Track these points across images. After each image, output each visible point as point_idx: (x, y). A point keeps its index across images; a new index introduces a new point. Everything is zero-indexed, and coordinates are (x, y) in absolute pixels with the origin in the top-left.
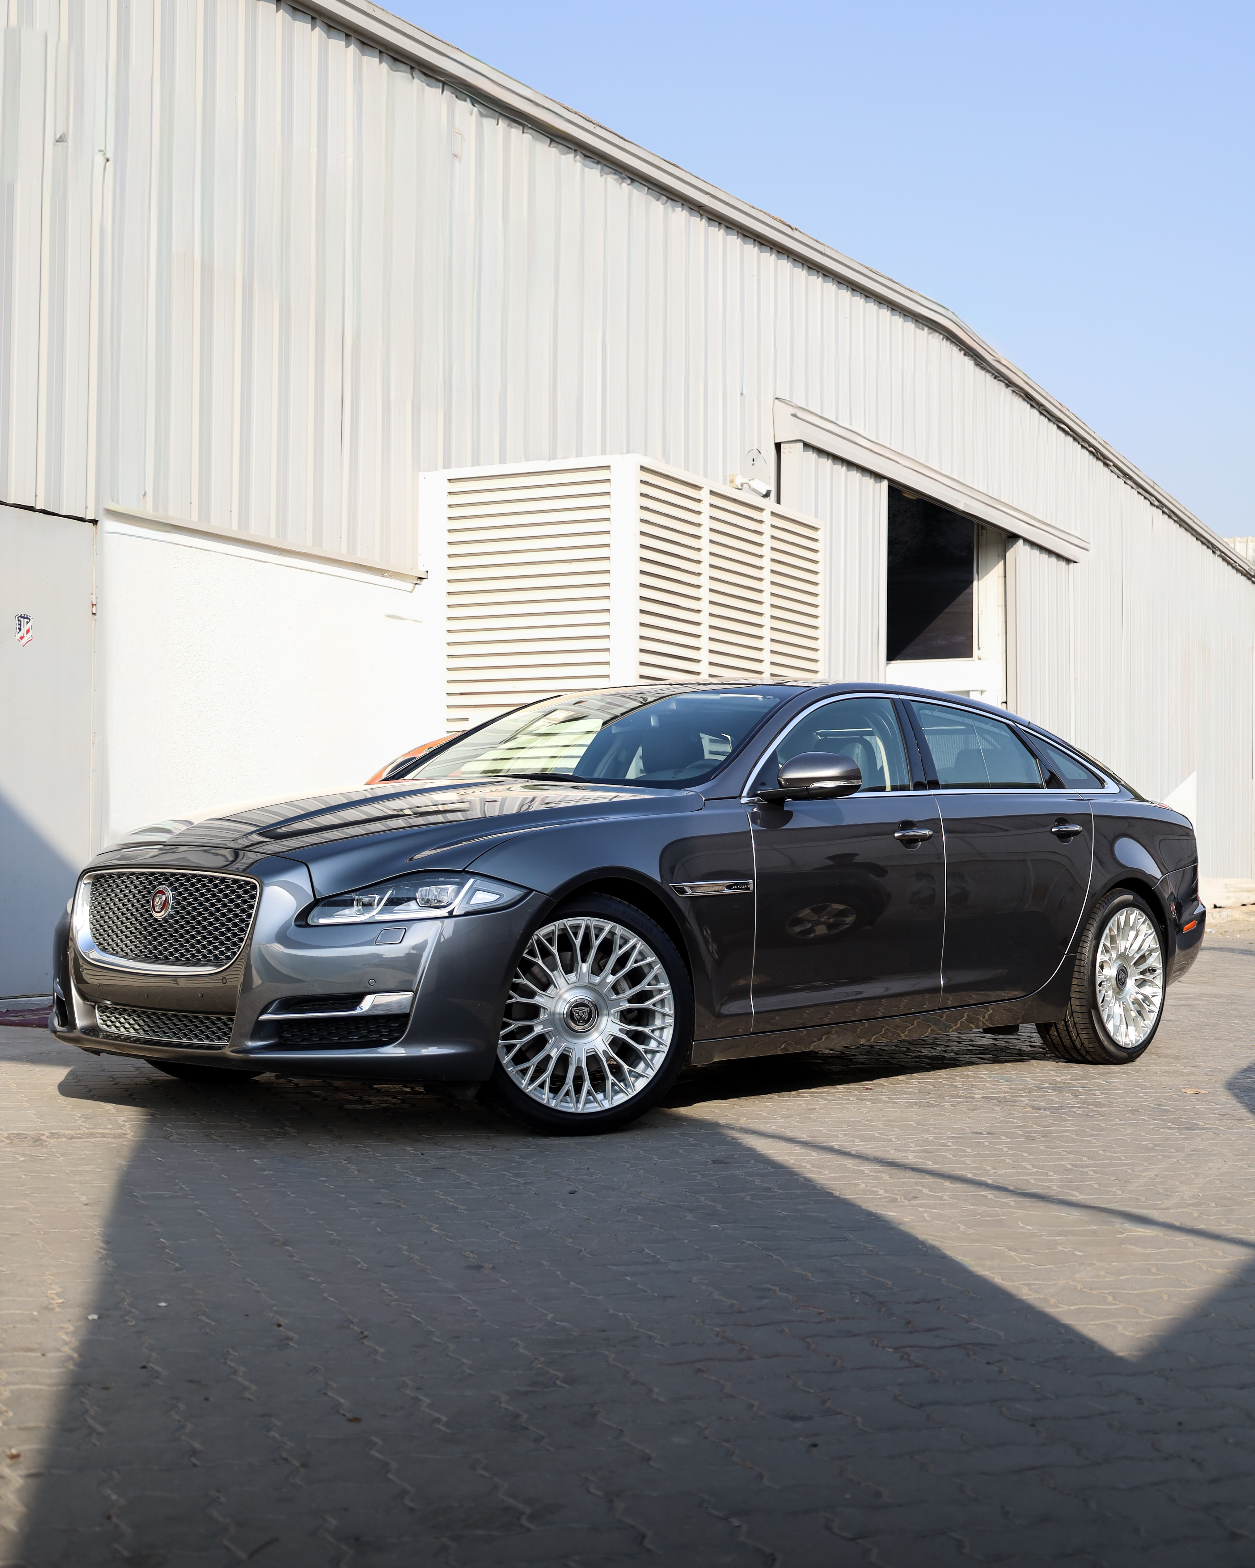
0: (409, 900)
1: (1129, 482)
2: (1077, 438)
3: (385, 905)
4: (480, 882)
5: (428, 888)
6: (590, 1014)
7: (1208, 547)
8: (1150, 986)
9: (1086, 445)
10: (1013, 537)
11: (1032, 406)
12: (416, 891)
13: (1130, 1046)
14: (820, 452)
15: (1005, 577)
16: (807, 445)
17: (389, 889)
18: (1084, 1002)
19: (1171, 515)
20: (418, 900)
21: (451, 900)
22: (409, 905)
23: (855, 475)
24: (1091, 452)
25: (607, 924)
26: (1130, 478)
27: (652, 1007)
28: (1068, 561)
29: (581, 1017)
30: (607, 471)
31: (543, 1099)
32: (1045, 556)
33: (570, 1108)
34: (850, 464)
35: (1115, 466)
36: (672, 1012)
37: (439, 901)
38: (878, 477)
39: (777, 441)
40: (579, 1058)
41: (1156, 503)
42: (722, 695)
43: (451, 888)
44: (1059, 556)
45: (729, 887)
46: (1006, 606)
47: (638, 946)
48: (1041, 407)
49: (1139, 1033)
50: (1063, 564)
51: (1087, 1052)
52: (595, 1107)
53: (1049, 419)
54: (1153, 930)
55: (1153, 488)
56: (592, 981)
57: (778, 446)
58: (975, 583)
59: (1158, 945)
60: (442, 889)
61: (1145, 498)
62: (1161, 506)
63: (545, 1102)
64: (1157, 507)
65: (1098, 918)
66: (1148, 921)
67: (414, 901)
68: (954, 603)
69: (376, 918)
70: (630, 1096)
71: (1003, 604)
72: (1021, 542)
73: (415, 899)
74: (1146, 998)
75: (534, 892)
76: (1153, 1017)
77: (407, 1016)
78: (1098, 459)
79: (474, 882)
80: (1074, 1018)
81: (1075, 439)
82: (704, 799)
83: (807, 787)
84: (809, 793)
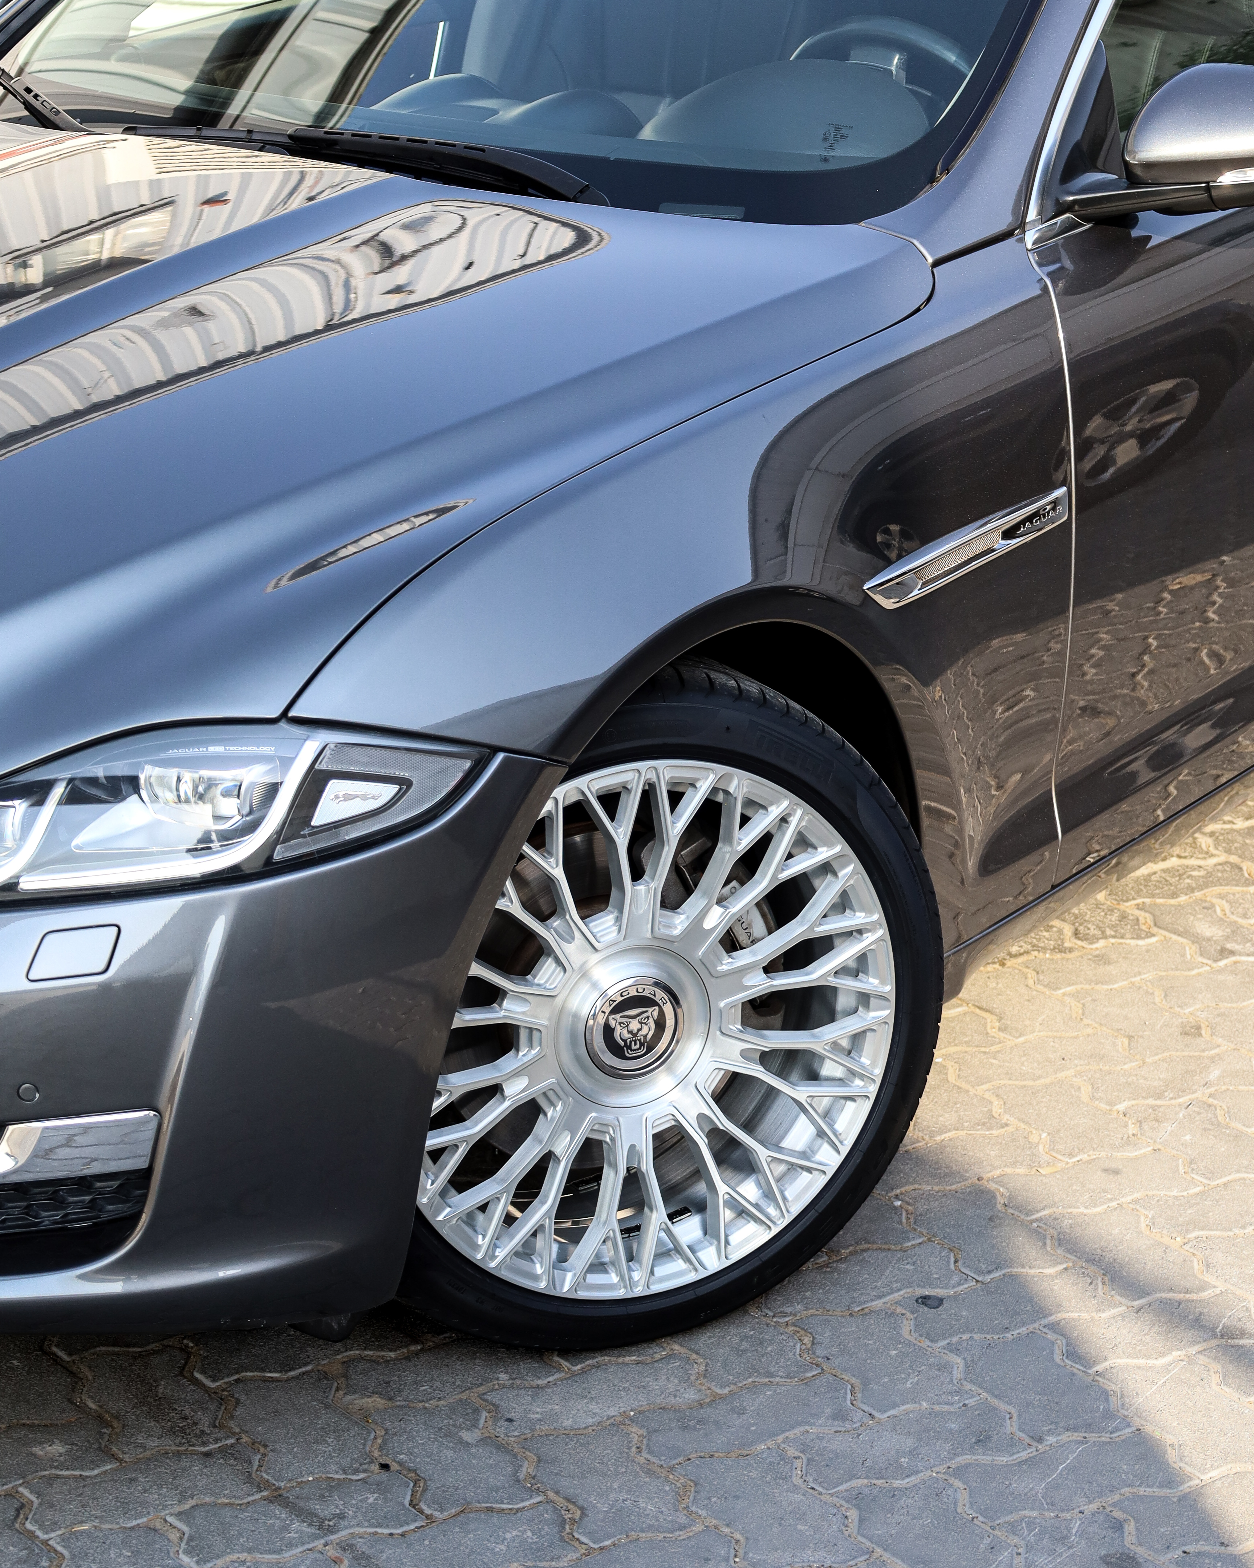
6: (660, 1025)
25: (704, 773)
27: (832, 981)
29: (635, 1035)
31: (536, 1278)
33: (611, 1287)
36: (889, 988)
40: (632, 1147)
45: (1008, 534)
47: (794, 821)
52: (681, 1274)
56: (663, 931)
63: (541, 1286)
70: (775, 1231)
75: (501, 756)
77: (145, 1174)
79: (319, 753)
83: (1208, 183)
84: (1210, 196)
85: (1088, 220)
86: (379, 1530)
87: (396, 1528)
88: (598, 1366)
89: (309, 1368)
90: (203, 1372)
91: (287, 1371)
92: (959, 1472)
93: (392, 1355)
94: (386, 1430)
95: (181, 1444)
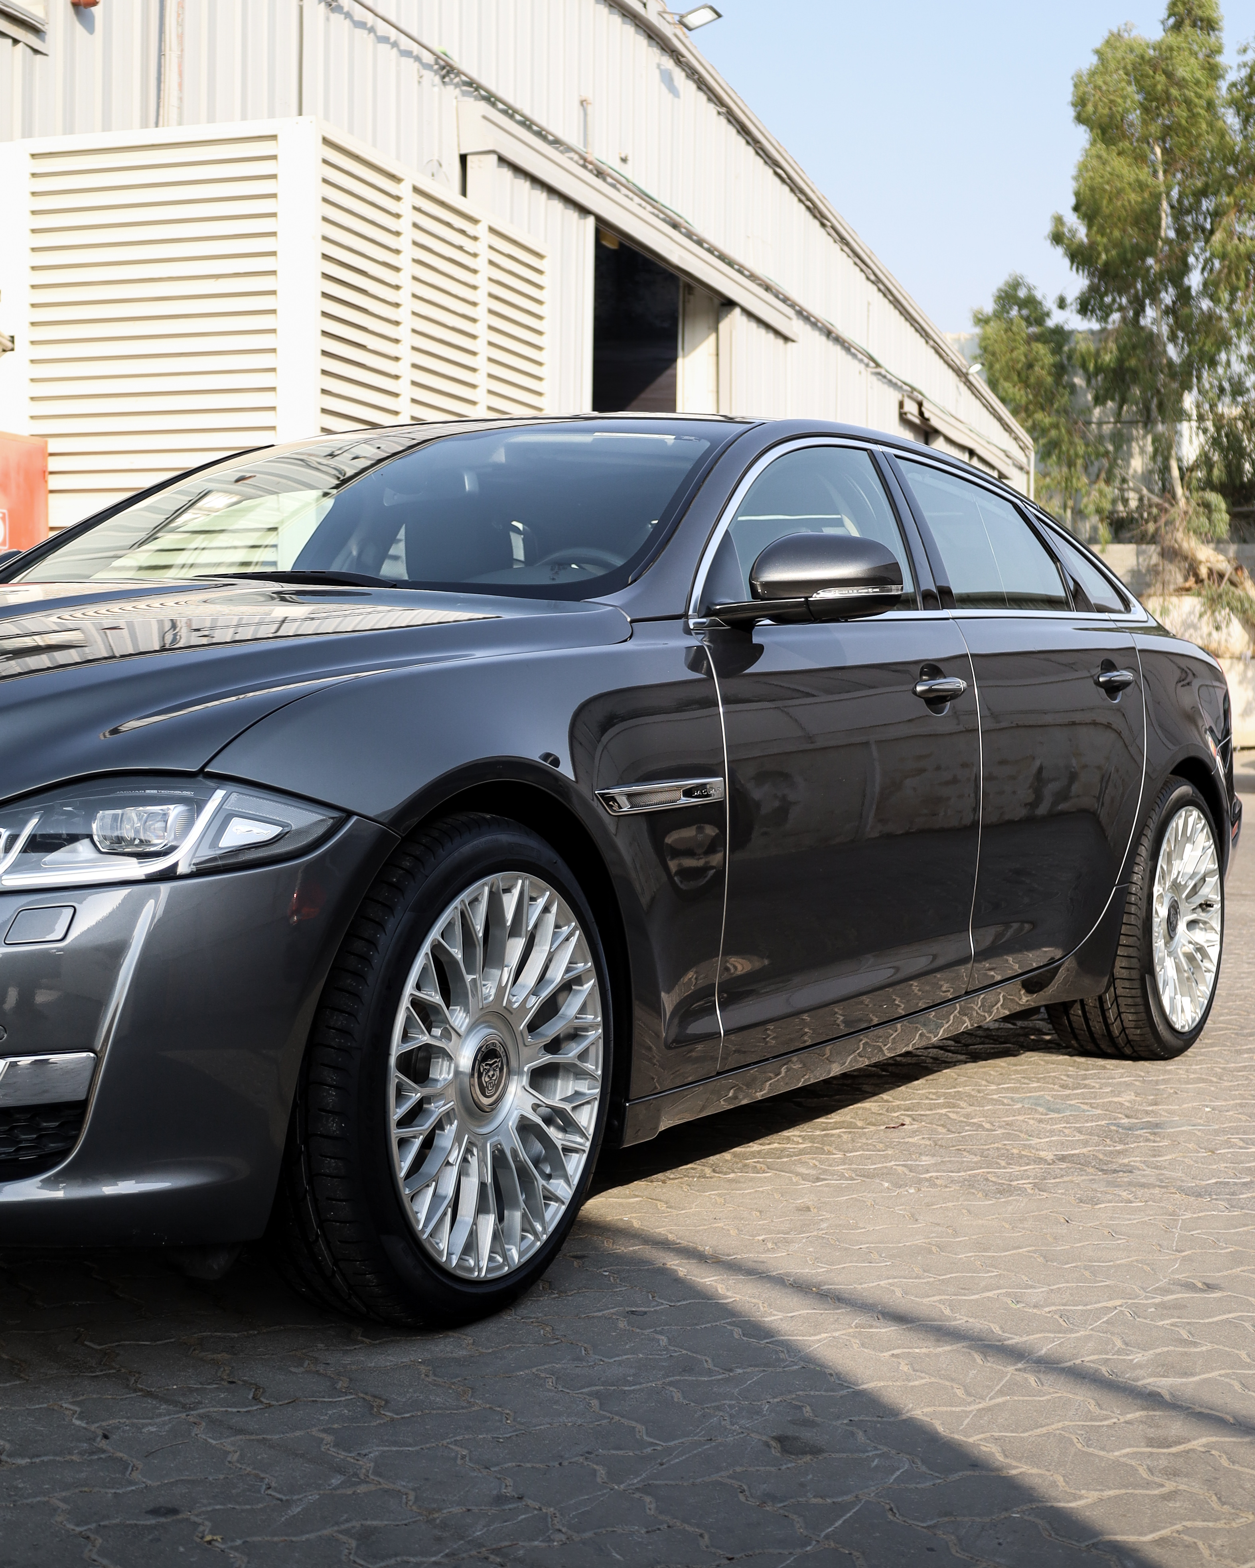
0: (73, 839)
1: (846, 249)
2: (795, 188)
3: (24, 850)
4: (237, 798)
5: (119, 812)
7: (921, 335)
8: (1201, 929)
9: (803, 198)
10: (729, 304)
11: (748, 143)
12: (91, 817)
13: (1186, 1029)
14: (517, 170)
15: (717, 355)
16: (502, 160)
17: (30, 815)
18: (1135, 963)
19: (887, 293)
20: (96, 838)
21: (175, 838)
22: (74, 851)
23: (557, 205)
24: (808, 208)
26: (847, 244)
28: (786, 339)
30: (272, 143)
32: (762, 331)
34: (551, 191)
35: (833, 228)
37: (147, 843)
38: (584, 211)
39: (463, 152)
41: (872, 277)
42: (596, 434)
43: (175, 811)
44: (777, 333)
45: (688, 793)
46: (718, 392)
48: (758, 145)
49: (1195, 1008)
50: (780, 342)
51: (1129, 1042)
53: (766, 162)
54: (1212, 841)
55: (870, 257)
57: (463, 158)
58: (680, 361)
59: (1217, 866)
60: (151, 815)
61: (862, 270)
62: (877, 281)
64: (873, 282)
65: (1153, 824)
66: (1207, 829)
67: (87, 841)
68: (653, 386)
69: (4, 882)
71: (715, 389)
72: (737, 311)
73: (90, 837)
74: (1200, 949)
75: (355, 818)
76: (1210, 977)
78: (815, 217)
79: (225, 799)
80: (1115, 989)
81: (792, 190)
82: (629, 619)
83: (806, 598)
84: (809, 609)
85: (728, 624)
86: (229, 1409)
87: (242, 1408)
88: (392, 1341)
89: (173, 1340)
90: (91, 1341)
91: (155, 1341)
92: (671, 1384)
93: (236, 1335)
94: (233, 1367)
95: (74, 1372)
